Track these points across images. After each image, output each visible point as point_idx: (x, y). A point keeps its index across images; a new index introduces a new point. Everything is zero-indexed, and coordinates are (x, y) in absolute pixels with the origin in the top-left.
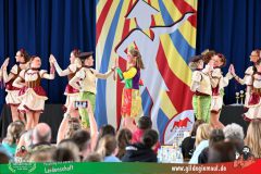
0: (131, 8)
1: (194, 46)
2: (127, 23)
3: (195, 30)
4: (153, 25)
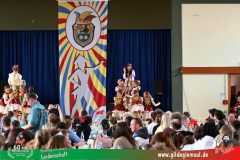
0: (75, 59)
2: (74, 66)
3: (105, 69)
4: (86, 67)
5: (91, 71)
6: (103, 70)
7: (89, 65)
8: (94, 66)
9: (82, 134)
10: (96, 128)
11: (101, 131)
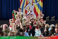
1: (42, 7)
2: (27, 2)
3: (42, 3)
4: (33, 2)
5: (35, 4)
6: (41, 4)
7: (34, 1)
8: (37, 2)
10: (38, 32)
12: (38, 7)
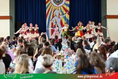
1: (69, 19)
3: (69, 16)
9: (58, 48)
10: (64, 45)
11: (67, 46)
12: (65, 20)
